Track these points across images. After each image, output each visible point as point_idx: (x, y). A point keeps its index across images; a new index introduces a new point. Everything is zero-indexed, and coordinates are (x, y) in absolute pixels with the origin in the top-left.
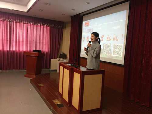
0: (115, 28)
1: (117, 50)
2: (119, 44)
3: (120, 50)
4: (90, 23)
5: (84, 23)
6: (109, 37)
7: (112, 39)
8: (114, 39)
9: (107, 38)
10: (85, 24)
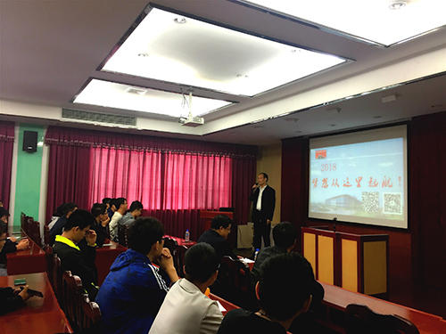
0: (383, 165)
1: (393, 203)
2: (395, 194)
3: (397, 203)
4: (328, 153)
5: (313, 152)
6: (373, 180)
7: (380, 184)
8: (385, 184)
9: (370, 182)
10: (317, 154)
